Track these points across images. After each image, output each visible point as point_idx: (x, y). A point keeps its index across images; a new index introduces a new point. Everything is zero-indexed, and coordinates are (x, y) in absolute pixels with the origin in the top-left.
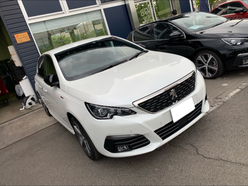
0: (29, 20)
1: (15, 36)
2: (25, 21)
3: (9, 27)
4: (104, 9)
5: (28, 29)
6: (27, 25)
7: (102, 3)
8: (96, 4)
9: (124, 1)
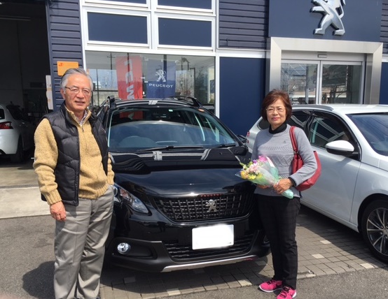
0: (88, 45)
1: (59, 63)
2: (80, 45)
3: (54, 47)
4: (221, 58)
5: (81, 59)
6: (81, 52)
7: (220, 46)
8: (210, 45)
9: (265, 52)
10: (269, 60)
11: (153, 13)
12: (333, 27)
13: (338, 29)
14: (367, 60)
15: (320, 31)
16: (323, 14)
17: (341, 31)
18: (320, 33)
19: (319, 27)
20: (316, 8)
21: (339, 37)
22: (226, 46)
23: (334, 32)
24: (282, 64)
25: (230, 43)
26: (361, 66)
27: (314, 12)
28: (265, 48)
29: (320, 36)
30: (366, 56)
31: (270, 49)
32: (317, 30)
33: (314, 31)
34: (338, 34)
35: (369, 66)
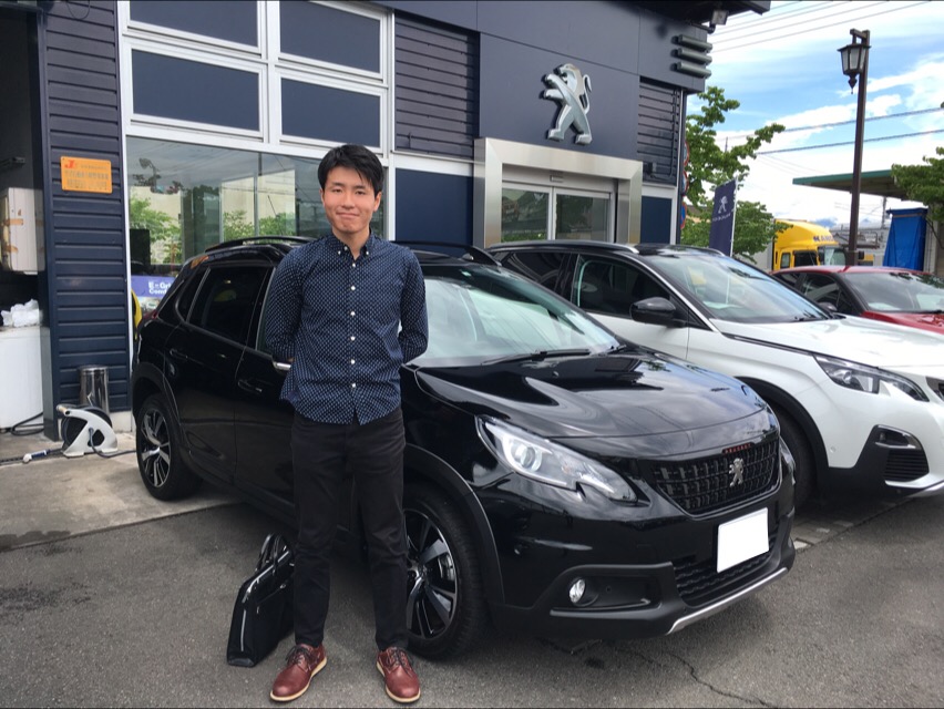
0: (133, 124)
1: (65, 160)
2: (118, 123)
4: (399, 171)
5: (119, 154)
6: (118, 138)
7: (397, 147)
9: (472, 165)
10: (482, 181)
11: (271, 67)
12: (574, 129)
13: (581, 133)
14: (619, 191)
15: (557, 133)
16: (560, 103)
17: (586, 137)
18: (557, 137)
19: (554, 125)
20: (550, 93)
21: (582, 147)
22: (408, 148)
23: (575, 138)
24: (504, 190)
25: (414, 143)
26: (608, 201)
27: (549, 98)
28: (472, 158)
29: (555, 143)
30: (616, 182)
31: (483, 159)
32: (552, 133)
33: (547, 133)
34: (583, 141)
35: (623, 202)
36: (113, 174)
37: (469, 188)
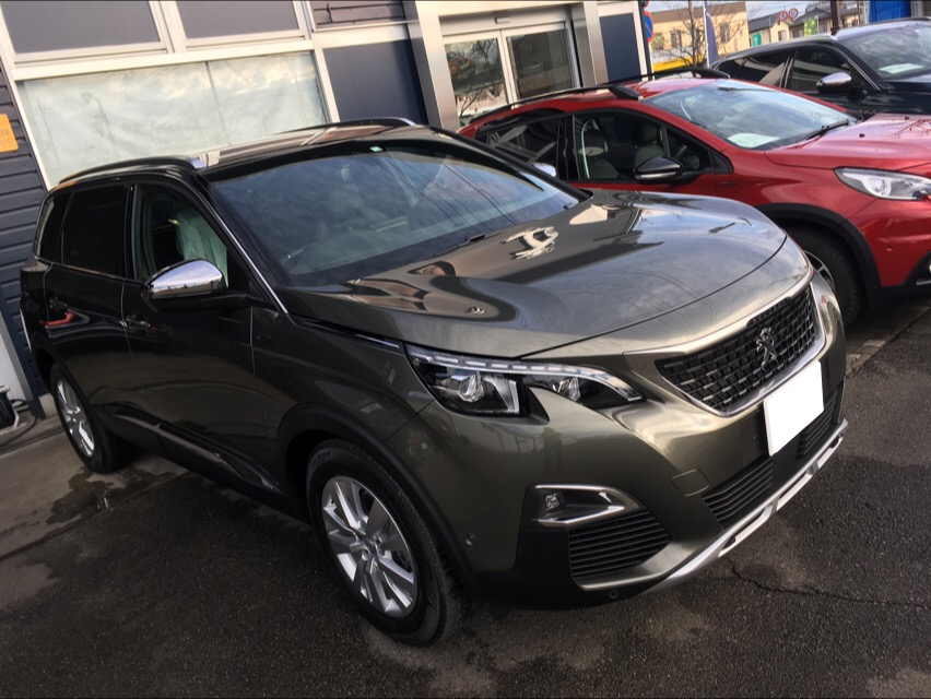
0: (17, 65)
4: (327, 52)
5: (12, 104)
6: (6, 87)
7: (319, 25)
8: (297, 27)
9: (406, 26)
10: (420, 42)
14: (574, 17)
22: (330, 22)
24: (447, 46)
25: (335, 16)
26: (563, 32)
28: (404, 18)
30: (569, 8)
31: (415, 16)
35: (579, 29)
36: (13, 128)
37: (409, 53)
